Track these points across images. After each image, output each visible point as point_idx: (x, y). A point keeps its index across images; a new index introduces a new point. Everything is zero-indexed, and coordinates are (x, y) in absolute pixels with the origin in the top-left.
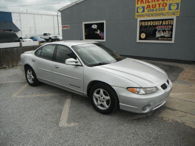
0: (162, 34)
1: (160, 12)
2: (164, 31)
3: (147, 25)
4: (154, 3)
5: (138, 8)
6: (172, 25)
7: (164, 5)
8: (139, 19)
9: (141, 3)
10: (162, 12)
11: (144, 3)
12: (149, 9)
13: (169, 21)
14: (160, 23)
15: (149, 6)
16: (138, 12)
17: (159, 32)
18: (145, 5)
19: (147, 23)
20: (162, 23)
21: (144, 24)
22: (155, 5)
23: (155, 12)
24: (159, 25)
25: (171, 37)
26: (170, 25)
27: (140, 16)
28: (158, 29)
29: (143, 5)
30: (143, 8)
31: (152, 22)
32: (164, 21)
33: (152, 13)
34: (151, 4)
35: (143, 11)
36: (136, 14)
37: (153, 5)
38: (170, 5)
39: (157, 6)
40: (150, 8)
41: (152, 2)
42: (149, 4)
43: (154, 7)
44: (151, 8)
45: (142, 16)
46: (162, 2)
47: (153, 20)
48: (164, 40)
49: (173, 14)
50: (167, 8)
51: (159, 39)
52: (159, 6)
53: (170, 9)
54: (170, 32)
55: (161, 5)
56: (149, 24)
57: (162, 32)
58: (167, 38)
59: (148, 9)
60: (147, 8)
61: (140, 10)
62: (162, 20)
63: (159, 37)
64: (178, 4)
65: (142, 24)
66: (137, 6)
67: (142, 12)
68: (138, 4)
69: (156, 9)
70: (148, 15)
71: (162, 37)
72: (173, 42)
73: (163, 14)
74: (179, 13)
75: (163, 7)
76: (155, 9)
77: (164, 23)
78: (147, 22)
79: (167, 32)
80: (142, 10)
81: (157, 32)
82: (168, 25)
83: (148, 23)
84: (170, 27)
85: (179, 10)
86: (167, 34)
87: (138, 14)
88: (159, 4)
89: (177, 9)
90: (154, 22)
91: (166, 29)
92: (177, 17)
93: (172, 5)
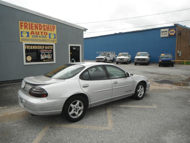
0: (46, 57)
1: (43, 39)
2: (47, 54)
5: (22, 32)
6: (52, 50)
7: (46, 34)
8: (24, 43)
9: (25, 29)
10: (45, 39)
12: (34, 35)
13: (50, 46)
14: (43, 48)
16: (22, 36)
17: (43, 55)
18: (30, 31)
21: (29, 48)
22: (38, 32)
23: (38, 38)
24: (43, 49)
25: (53, 58)
26: (51, 49)
27: (25, 40)
28: (42, 52)
29: (27, 30)
30: (28, 33)
31: (36, 46)
32: (46, 46)
33: (36, 38)
35: (28, 36)
36: (21, 38)
37: (36, 32)
38: (50, 34)
39: (40, 33)
40: (34, 34)
41: (35, 29)
42: (33, 30)
43: (37, 33)
44: (35, 35)
45: (28, 40)
46: (44, 31)
47: (37, 45)
48: (47, 61)
49: (53, 41)
50: (48, 36)
52: (42, 34)
53: (50, 37)
54: (51, 55)
55: (43, 33)
56: (34, 47)
57: (46, 55)
58: (50, 59)
59: (33, 34)
60: (31, 34)
62: (45, 45)
63: (44, 59)
64: (55, 34)
65: (27, 48)
66: (21, 30)
67: (27, 37)
68: (21, 28)
69: (40, 36)
70: (34, 40)
71: (46, 59)
72: (54, 62)
73: (45, 41)
74: (56, 41)
75: (45, 35)
76: (38, 36)
77: (46, 48)
79: (49, 54)
80: (26, 35)
81: (41, 55)
82: (49, 49)
83: (32, 47)
84: (51, 51)
85: (56, 39)
86: (49, 57)
88: (42, 32)
89: (55, 38)
90: (38, 46)
91: (48, 52)
92: (55, 44)
93: (51, 35)
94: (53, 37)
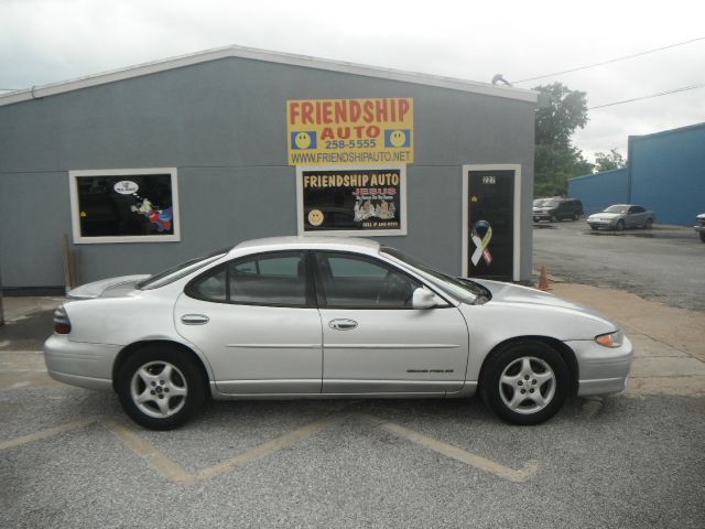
0: (372, 213)
1: (363, 150)
2: (376, 203)
3: (325, 185)
4: (342, 125)
5: (294, 135)
6: (397, 188)
7: (373, 132)
8: (301, 168)
9: (304, 122)
10: (369, 150)
11: (312, 122)
12: (331, 140)
13: (388, 175)
14: (365, 181)
15: (327, 133)
16: (294, 147)
17: (362, 205)
18: (319, 129)
19: (325, 181)
20: (369, 182)
21: (317, 183)
22: (348, 130)
23: (347, 150)
24: (362, 187)
25: (397, 218)
26: (392, 186)
27: (304, 158)
28: (358, 198)
29: (310, 127)
30: (313, 135)
31: (339, 177)
32: (374, 177)
33: (339, 151)
34: (334, 127)
35: (313, 145)
36: (291, 152)
37: (340, 131)
38: (388, 133)
39: (353, 133)
40: (332, 137)
41: (338, 122)
42: (328, 126)
43: (344, 134)
44: (337, 138)
45: (312, 159)
46: (367, 125)
47: (343, 173)
48: (377, 228)
49: (399, 157)
50: (380, 140)
51: (365, 225)
52: (359, 135)
53: (388, 144)
54: (392, 204)
55: (364, 132)
56: (332, 182)
57: (372, 206)
58: (387, 221)
59: (328, 139)
60: (323, 138)
61: (303, 142)
62: (369, 173)
63: (364, 221)
64: (407, 132)
65: (309, 184)
66: (291, 129)
67: (309, 148)
68: (293, 122)
69: (351, 142)
70: (328, 158)
71: (372, 219)
72: (403, 231)
73: (370, 157)
74: (411, 155)
75: (370, 139)
76: (347, 141)
77: (374, 181)
78: (324, 177)
79: (385, 204)
80: (308, 141)
81: (357, 207)
82: (386, 186)
83: (327, 179)
84: (392, 191)
85: (411, 149)
86: (384, 212)
87: (296, 152)
88: (359, 130)
89: (407, 144)
90: (346, 177)
91: (380, 197)
92: (408, 166)
93: (393, 135)
94: (397, 141)
